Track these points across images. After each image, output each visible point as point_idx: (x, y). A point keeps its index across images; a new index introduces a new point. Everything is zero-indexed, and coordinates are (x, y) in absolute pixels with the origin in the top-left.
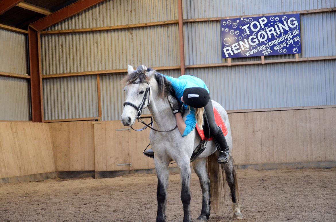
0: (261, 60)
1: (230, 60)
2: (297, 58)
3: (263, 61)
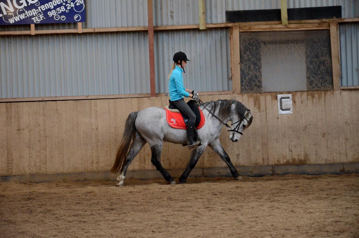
0: (30, 29)
2: (80, 29)
3: (33, 31)
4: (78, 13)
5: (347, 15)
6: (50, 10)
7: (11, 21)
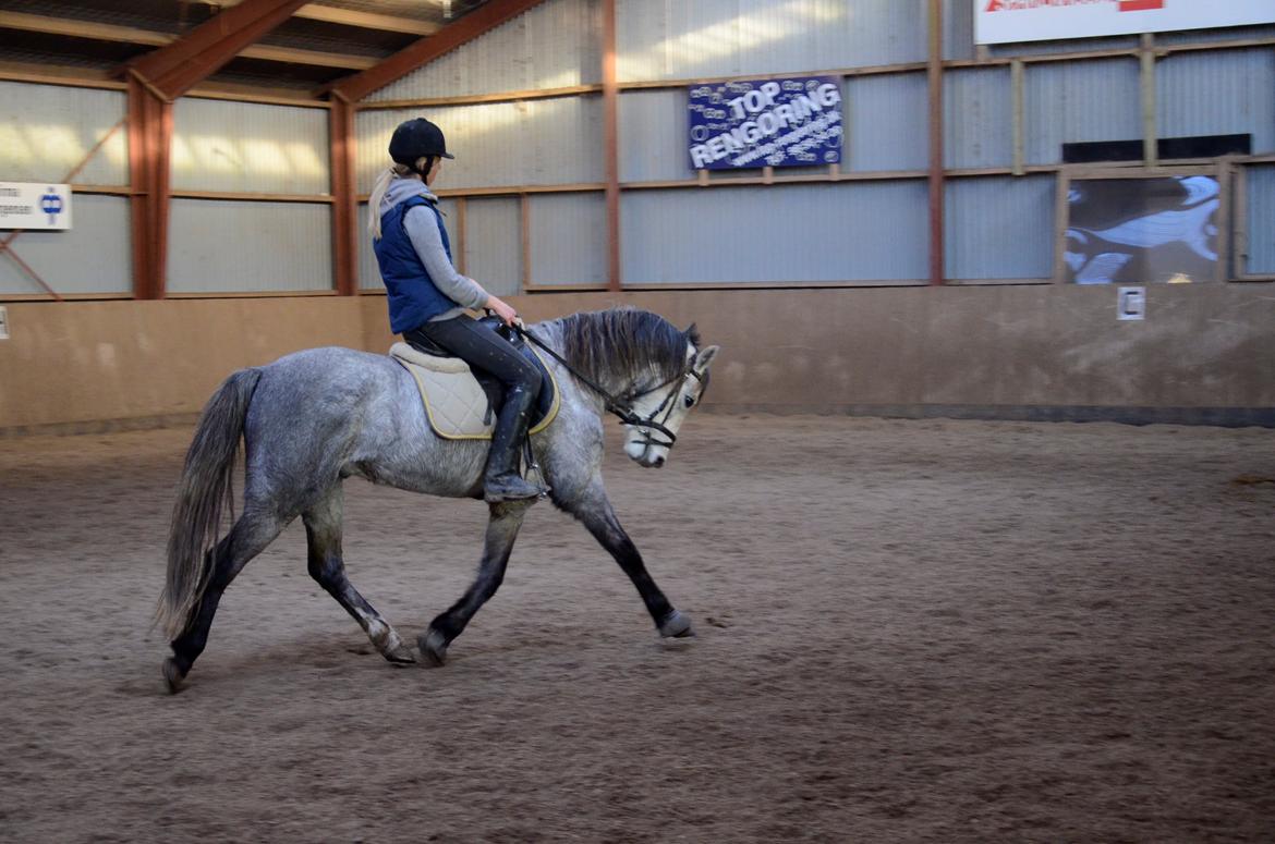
0: (762, 175)
1: (704, 173)
2: (835, 174)
3: (768, 177)
4: (832, 149)
5: (1260, 148)
6: (791, 145)
7: (739, 162)
